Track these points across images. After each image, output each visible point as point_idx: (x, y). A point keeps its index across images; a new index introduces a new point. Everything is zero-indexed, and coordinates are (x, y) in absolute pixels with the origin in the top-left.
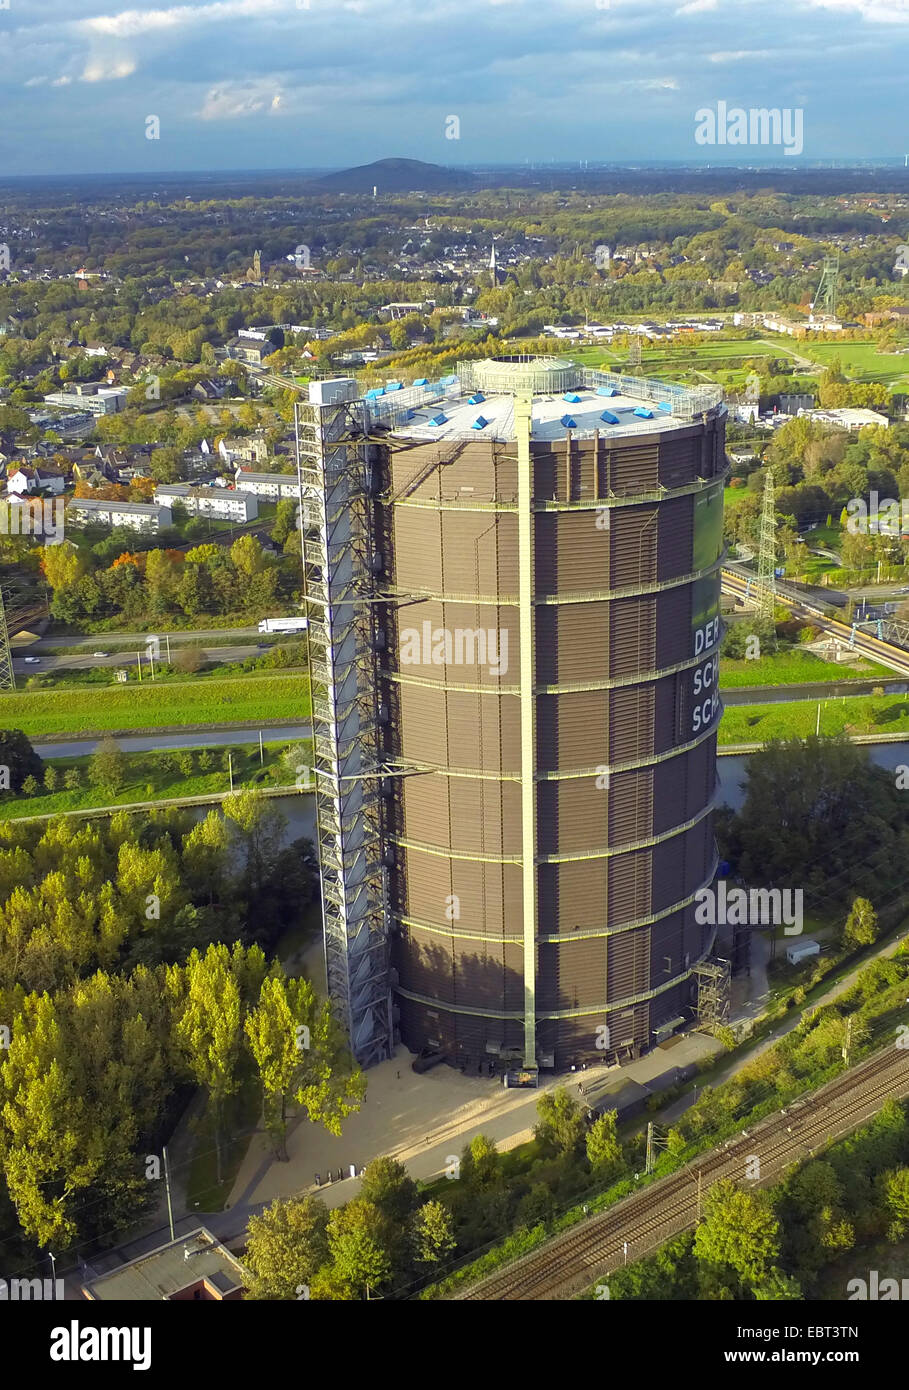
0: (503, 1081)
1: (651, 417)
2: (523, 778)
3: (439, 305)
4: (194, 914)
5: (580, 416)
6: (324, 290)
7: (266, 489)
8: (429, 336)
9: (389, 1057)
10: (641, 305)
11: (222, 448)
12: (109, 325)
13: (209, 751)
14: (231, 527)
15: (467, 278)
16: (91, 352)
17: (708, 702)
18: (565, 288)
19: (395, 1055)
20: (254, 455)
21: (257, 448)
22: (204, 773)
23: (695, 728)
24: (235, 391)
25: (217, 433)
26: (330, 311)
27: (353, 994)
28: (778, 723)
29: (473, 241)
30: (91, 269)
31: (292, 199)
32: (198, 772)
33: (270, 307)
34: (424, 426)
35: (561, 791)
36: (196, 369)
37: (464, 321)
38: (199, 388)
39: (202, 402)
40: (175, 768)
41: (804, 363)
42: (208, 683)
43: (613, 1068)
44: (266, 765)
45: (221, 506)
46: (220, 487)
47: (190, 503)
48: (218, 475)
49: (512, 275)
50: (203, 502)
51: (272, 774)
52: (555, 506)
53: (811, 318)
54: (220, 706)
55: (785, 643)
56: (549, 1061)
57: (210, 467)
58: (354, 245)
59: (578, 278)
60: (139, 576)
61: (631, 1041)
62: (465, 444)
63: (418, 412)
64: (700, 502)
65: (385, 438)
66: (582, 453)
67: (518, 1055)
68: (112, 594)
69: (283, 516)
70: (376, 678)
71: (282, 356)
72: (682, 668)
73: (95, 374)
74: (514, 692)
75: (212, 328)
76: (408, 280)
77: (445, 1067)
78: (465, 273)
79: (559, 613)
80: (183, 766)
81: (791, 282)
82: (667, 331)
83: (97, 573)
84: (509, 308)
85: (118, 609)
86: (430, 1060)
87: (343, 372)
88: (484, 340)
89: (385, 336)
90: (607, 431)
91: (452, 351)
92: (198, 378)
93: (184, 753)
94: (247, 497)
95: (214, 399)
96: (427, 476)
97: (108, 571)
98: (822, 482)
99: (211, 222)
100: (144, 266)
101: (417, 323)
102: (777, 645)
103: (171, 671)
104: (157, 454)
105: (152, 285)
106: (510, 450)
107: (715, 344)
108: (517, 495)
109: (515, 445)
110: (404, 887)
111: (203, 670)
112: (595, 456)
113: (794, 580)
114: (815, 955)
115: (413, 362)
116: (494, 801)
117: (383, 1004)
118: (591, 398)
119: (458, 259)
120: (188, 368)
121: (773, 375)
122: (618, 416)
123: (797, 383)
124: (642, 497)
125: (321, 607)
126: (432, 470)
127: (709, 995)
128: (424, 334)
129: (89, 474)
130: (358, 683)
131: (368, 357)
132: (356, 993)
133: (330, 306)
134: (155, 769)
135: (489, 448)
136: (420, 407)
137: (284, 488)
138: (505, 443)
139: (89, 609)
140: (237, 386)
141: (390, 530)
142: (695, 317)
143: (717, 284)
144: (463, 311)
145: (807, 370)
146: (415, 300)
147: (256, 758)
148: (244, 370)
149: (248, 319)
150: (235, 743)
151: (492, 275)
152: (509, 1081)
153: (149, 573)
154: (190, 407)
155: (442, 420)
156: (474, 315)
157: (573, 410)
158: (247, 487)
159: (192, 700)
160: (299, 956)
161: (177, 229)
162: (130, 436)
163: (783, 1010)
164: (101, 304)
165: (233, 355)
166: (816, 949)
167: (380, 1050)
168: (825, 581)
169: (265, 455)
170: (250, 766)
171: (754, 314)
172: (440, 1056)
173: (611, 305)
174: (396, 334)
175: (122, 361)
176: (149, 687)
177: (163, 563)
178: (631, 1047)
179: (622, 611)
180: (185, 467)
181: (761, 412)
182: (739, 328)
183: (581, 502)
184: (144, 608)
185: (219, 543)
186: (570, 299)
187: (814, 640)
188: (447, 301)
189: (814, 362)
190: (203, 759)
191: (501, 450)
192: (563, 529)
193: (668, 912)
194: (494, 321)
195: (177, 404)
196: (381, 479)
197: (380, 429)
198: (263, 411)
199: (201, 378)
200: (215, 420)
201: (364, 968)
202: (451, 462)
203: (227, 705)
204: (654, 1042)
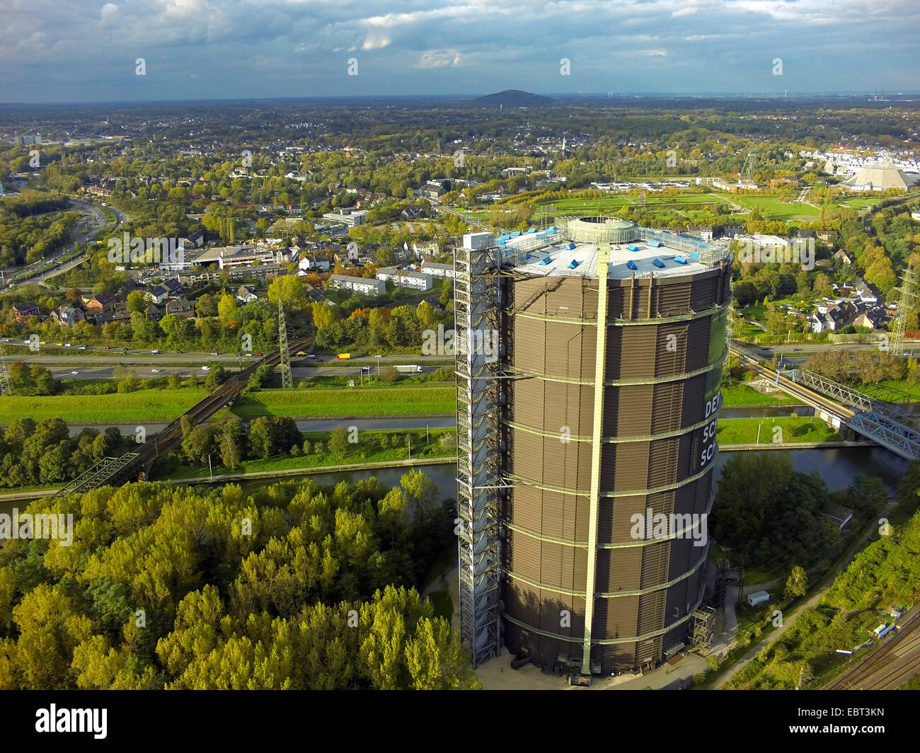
0: (568, 679)
1: (686, 263)
2: (592, 495)
3: (534, 170)
4: (380, 559)
5: (639, 261)
6: (473, 160)
7: (438, 272)
8: (530, 186)
9: (496, 656)
10: (644, 172)
11: (415, 247)
12: (359, 177)
13: (398, 434)
14: (417, 293)
15: (550, 156)
16: (349, 191)
17: (711, 446)
18: (602, 161)
19: (500, 655)
20: (432, 252)
21: (434, 248)
22: (395, 447)
23: (702, 464)
24: (423, 215)
25: (413, 239)
26: (476, 171)
27: (476, 618)
28: (733, 433)
29: (553, 135)
30: (353, 146)
31: (458, 111)
32: (391, 446)
33: (444, 169)
34: (536, 265)
35: (615, 504)
36: (403, 202)
37: (547, 178)
38: (404, 212)
39: (406, 220)
40: (378, 443)
41: (738, 207)
42: (399, 390)
43: (638, 676)
44: (430, 444)
45: (413, 281)
46: (412, 270)
47: (396, 279)
48: (412, 262)
49: (574, 153)
50: (403, 279)
51: (433, 450)
52: (622, 322)
53: (740, 182)
54: (406, 404)
55: (735, 380)
56: (598, 670)
57: (408, 258)
58: (489, 136)
59: (609, 155)
60: (365, 322)
61: (650, 659)
62: (564, 279)
63: (533, 254)
64: (715, 320)
65: (511, 272)
66: (641, 288)
67: (578, 664)
68: (350, 332)
69: (446, 289)
70: (499, 423)
71: (450, 196)
72: (697, 427)
73: (350, 203)
74: (588, 441)
75: (413, 179)
76: (517, 156)
77: (531, 666)
78: (549, 152)
79: (621, 391)
80: (382, 443)
81: (728, 161)
82: (659, 187)
83: (342, 321)
84: (573, 172)
85: (352, 341)
86: (522, 661)
87: (482, 206)
88: (558, 190)
89: (505, 186)
90: (659, 273)
91: (541, 196)
92: (404, 207)
93: (384, 434)
94: (427, 277)
95: (412, 218)
96: (538, 298)
97: (348, 319)
98: (753, 280)
99: (416, 122)
100: (379, 145)
101: (523, 180)
102: (730, 381)
103: (380, 380)
104: (381, 250)
105: (383, 155)
106: (593, 284)
107: (686, 195)
108: (596, 314)
109: (597, 281)
110: (511, 553)
111: (397, 380)
112: (650, 290)
113: (738, 339)
114: (766, 601)
115: (520, 202)
116: (571, 507)
117: (495, 624)
118: (644, 248)
119: (544, 144)
120: (400, 201)
121: (720, 214)
122: (665, 263)
123: (734, 220)
124: (679, 317)
125: (466, 380)
126: (541, 295)
127: (700, 631)
128: (527, 185)
129: (343, 260)
130: (488, 426)
131: (495, 197)
132: (478, 618)
133: (476, 168)
134: (366, 443)
135: (580, 283)
136: (534, 251)
137: (447, 272)
138: (590, 280)
139: (337, 340)
140: (425, 212)
141: (512, 331)
142: (674, 179)
143: (686, 161)
144: (547, 173)
145: (739, 211)
146: (521, 166)
147: (424, 439)
148: (429, 203)
149: (432, 175)
150: (413, 430)
151: (563, 153)
152: (572, 681)
153: (371, 321)
154: (399, 223)
155: (548, 261)
156: (553, 176)
157: (634, 257)
158: (428, 271)
159: (390, 399)
160: (444, 576)
161: (398, 125)
162: (366, 238)
163: (748, 641)
164: (356, 165)
165: (424, 194)
166: (766, 597)
167: (491, 652)
168: (756, 341)
169: (438, 252)
170: (421, 444)
171: (708, 179)
172: (528, 659)
173: (628, 171)
174: (510, 185)
175: (365, 197)
176: (366, 390)
177: (378, 316)
178: (650, 663)
179: (661, 390)
180: (395, 258)
181: (713, 236)
182: (699, 186)
183: (638, 320)
184: (367, 341)
185: (410, 303)
186: (605, 168)
187: (753, 379)
188: (539, 168)
189: (743, 207)
190: (394, 439)
191: (587, 284)
192: (626, 337)
193: (679, 579)
194: (564, 179)
195: (392, 221)
196: (507, 298)
197: (507, 266)
198: (438, 226)
199: (406, 207)
200: (412, 230)
201: (484, 602)
202: (554, 290)
203: (410, 404)
204: (664, 659)
